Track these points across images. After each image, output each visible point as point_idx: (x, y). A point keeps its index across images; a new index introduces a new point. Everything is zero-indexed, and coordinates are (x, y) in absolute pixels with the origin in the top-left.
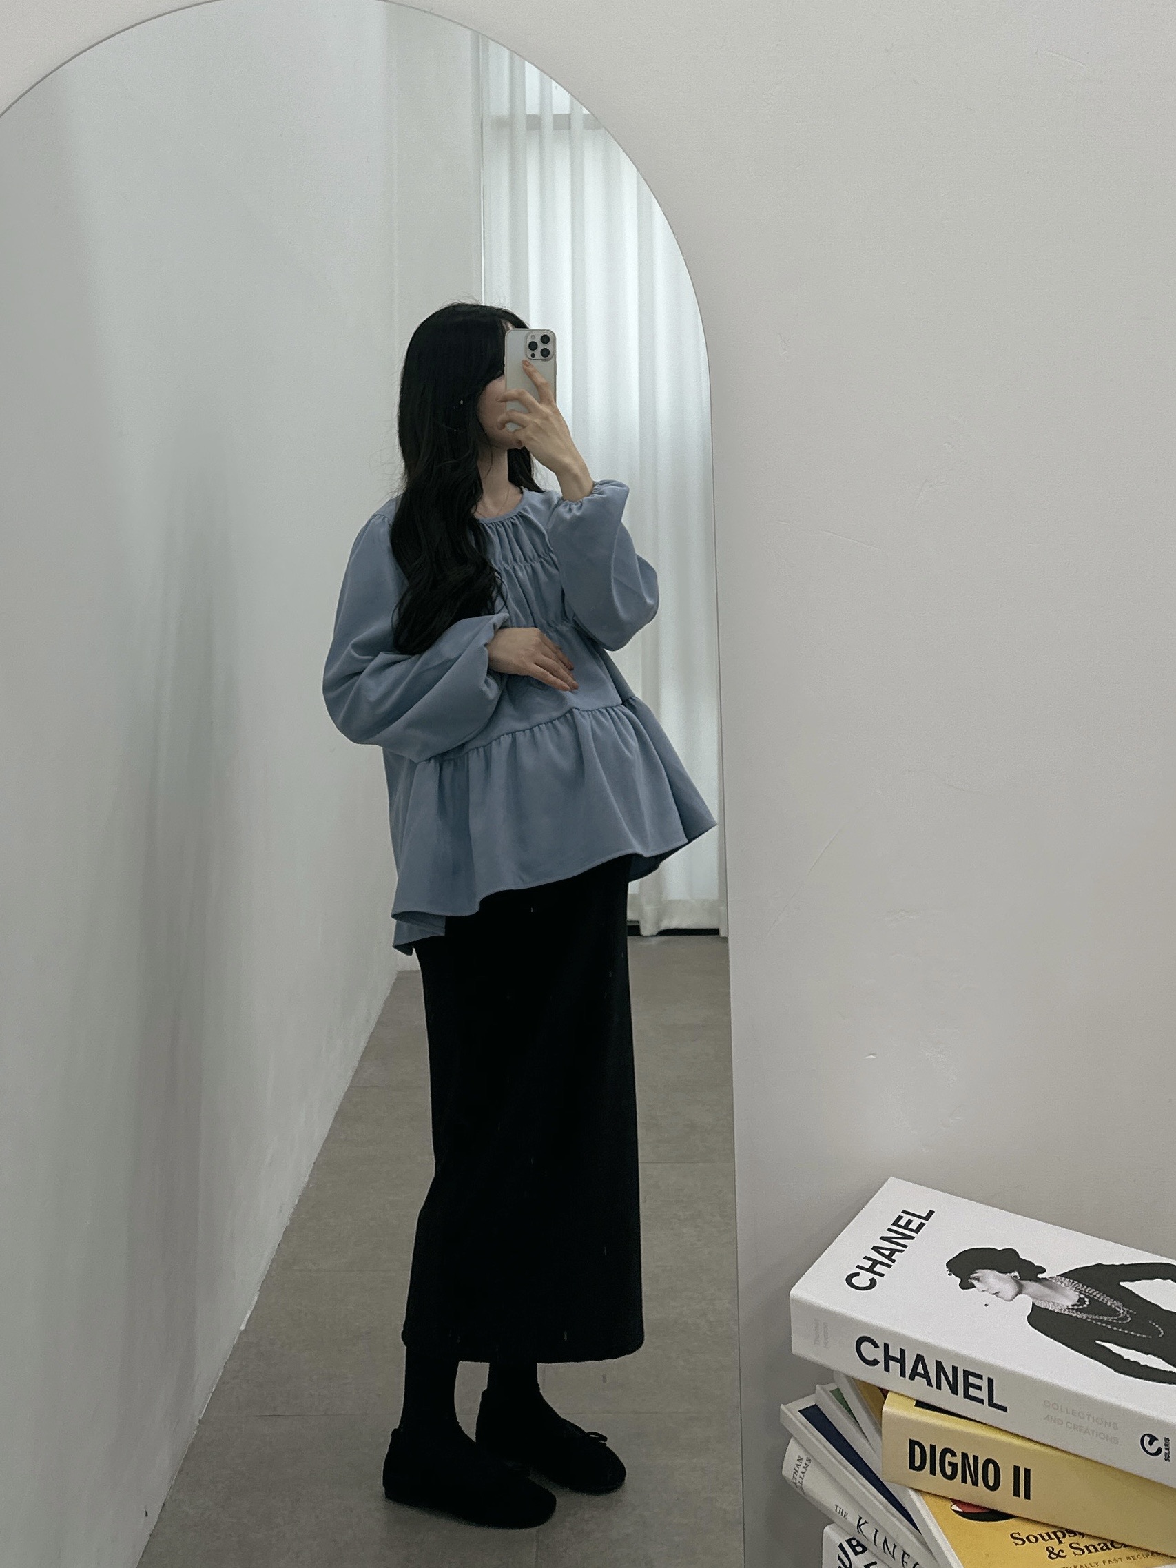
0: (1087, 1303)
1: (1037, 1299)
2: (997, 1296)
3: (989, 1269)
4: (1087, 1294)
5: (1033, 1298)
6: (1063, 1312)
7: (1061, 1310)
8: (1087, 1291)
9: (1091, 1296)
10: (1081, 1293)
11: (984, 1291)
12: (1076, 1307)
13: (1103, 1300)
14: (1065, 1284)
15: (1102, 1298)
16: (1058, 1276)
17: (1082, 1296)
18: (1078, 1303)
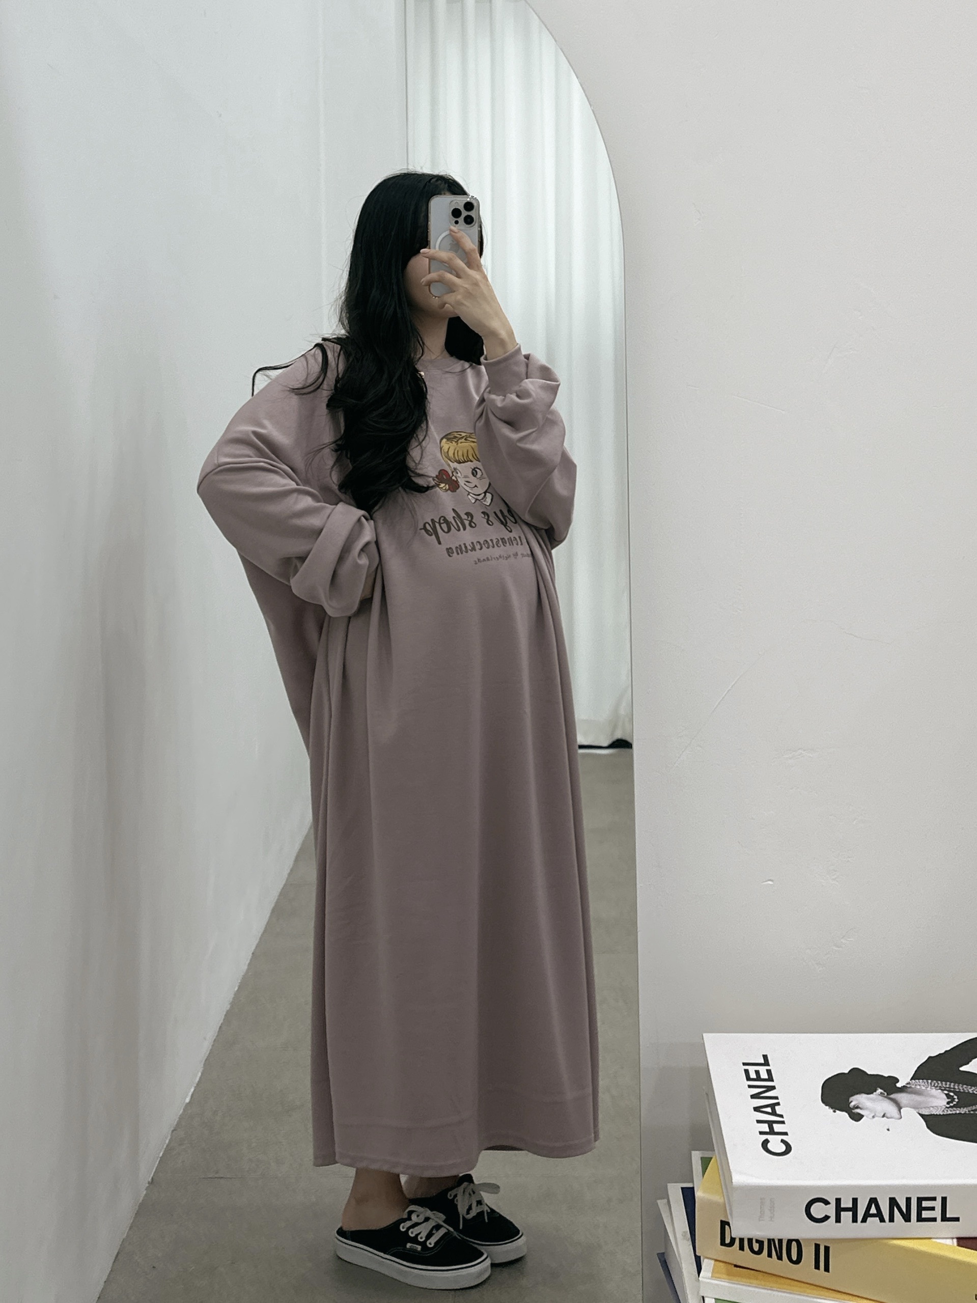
0: (956, 1097)
1: (918, 1108)
2: (887, 1118)
3: (857, 1094)
4: (947, 1089)
5: (914, 1108)
6: (945, 1114)
7: (943, 1111)
8: (945, 1086)
9: (952, 1090)
10: (944, 1090)
11: (873, 1117)
12: (952, 1105)
13: (963, 1089)
14: (924, 1086)
15: (961, 1088)
16: (911, 1080)
17: (946, 1092)
18: (949, 1100)
